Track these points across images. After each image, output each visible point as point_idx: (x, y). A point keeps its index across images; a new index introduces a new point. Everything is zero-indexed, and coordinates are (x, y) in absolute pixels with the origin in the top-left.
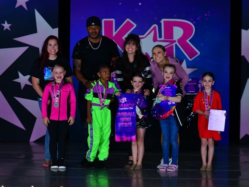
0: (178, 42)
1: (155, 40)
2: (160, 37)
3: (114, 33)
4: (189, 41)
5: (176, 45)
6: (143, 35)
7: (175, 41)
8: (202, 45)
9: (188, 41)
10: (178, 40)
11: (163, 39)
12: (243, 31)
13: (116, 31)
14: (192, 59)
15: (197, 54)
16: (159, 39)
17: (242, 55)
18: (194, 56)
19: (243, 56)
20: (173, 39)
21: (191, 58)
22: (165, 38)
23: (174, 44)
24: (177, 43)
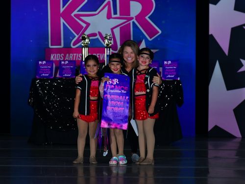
0: (136, 19)
1: (109, 17)
2: (115, 13)
3: (62, 10)
4: (149, 17)
5: (133, 22)
6: (96, 11)
7: (132, 18)
8: (163, 22)
9: (147, 18)
10: (136, 17)
11: (118, 15)
12: (211, 6)
13: (63, 7)
14: (153, 38)
15: (158, 32)
16: (113, 16)
17: (210, 34)
18: (154, 36)
19: (212, 35)
20: (130, 15)
21: (151, 38)
22: (120, 15)
23: (131, 22)
24: (134, 20)
